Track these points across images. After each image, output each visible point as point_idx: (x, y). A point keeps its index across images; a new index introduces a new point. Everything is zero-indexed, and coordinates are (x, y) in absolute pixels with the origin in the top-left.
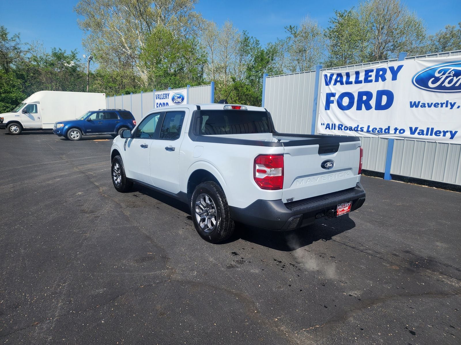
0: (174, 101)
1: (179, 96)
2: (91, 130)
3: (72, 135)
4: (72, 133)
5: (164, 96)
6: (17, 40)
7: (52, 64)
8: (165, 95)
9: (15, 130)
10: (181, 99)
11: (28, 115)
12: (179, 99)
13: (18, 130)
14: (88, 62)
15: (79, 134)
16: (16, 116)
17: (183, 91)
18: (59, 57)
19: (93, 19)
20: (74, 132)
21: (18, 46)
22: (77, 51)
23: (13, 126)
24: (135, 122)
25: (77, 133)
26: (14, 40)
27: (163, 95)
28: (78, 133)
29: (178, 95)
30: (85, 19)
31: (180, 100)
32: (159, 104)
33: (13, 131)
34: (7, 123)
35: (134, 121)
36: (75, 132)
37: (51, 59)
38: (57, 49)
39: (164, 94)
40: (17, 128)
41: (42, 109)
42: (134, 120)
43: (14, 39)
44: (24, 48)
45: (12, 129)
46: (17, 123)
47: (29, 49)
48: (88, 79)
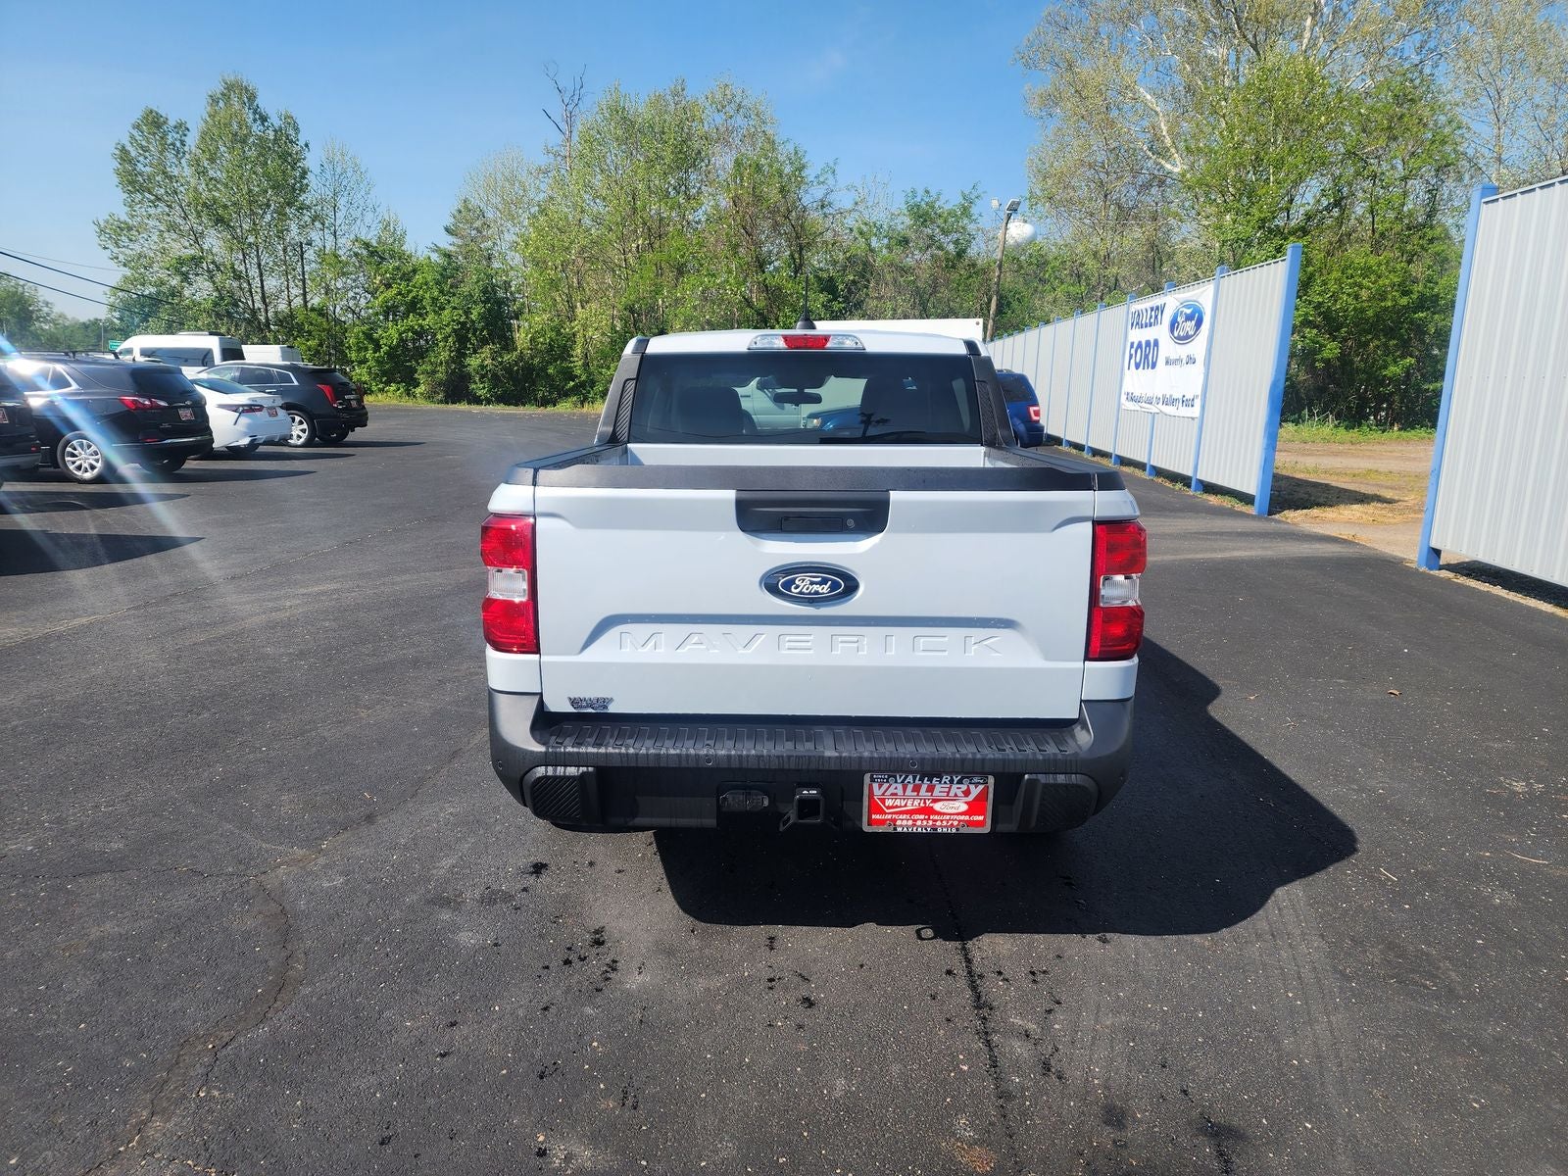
0: (1176, 334)
1: (1189, 311)
5: (1151, 317)
6: (831, 182)
7: (904, 242)
8: (1153, 313)
10: (1193, 322)
12: (1189, 323)
14: (1005, 221)
17: (1202, 292)
18: (923, 216)
19: (1068, 77)
21: (830, 198)
22: (979, 192)
24: (1037, 413)
26: (823, 183)
27: (1149, 312)
29: (1188, 307)
30: (1046, 79)
31: (1190, 326)
32: (1135, 346)
35: (1032, 409)
37: (904, 223)
38: (920, 193)
39: (1152, 309)
42: (1036, 404)
43: (822, 179)
44: (843, 200)
47: (856, 203)
48: (999, 276)
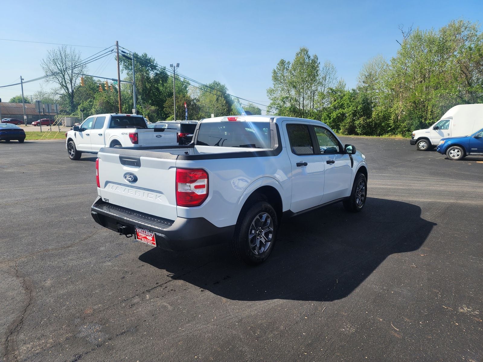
2: (477, 149)
3: (451, 153)
4: (452, 151)
9: (423, 146)
11: (438, 132)
13: (425, 146)
15: (460, 153)
16: (426, 132)
20: (454, 150)
23: (422, 142)
25: (458, 151)
28: (460, 151)
33: (421, 147)
34: (417, 139)
36: (456, 150)
40: (425, 144)
41: (453, 125)
45: (421, 145)
46: (426, 139)
